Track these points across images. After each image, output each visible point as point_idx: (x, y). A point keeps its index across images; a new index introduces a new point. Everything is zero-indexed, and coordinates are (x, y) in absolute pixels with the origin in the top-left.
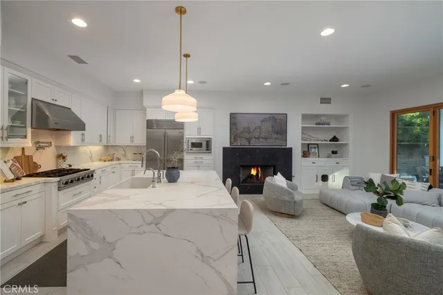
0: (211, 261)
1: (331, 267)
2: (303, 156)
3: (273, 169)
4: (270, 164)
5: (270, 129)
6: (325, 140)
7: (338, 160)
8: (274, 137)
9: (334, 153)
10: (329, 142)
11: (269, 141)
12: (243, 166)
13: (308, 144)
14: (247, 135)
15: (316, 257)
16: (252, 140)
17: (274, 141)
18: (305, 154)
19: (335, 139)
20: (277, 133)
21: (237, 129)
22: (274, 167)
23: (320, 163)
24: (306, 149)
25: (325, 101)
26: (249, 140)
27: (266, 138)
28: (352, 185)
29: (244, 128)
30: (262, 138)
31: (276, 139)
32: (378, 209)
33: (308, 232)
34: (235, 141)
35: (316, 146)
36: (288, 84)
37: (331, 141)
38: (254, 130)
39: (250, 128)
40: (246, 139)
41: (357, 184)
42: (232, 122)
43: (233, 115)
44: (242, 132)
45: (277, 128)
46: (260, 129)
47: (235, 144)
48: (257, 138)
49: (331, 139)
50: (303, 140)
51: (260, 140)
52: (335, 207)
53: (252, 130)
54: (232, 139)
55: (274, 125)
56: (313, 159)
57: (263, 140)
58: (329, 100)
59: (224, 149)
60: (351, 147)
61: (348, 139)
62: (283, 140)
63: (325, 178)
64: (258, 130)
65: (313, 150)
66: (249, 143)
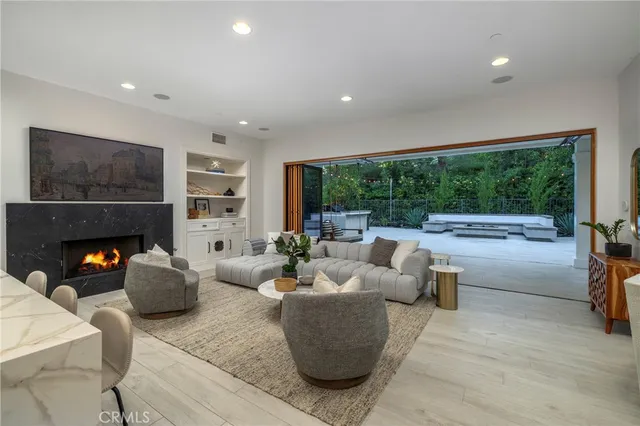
1: (254, 366)
2: (189, 218)
5: (132, 171)
6: (218, 194)
7: (234, 219)
9: (229, 210)
10: (223, 197)
11: (131, 191)
12: (69, 242)
13: (196, 200)
14: (80, 180)
15: (232, 361)
16: (92, 189)
17: (140, 191)
18: (192, 214)
19: (230, 192)
20: (147, 179)
21: (51, 164)
22: (141, 238)
23: (211, 226)
24: (192, 207)
25: (219, 139)
26: (84, 190)
27: (124, 188)
28: (254, 250)
29: (71, 164)
30: (114, 185)
31: (143, 189)
32: (289, 271)
33: (212, 328)
34: (47, 191)
35: (206, 202)
36: (167, 98)
37: (225, 194)
38: (96, 171)
39: (86, 166)
40: (78, 186)
41: (259, 248)
42: (35, 149)
43: (39, 132)
44: (65, 173)
45: (146, 171)
46: (111, 170)
47: (46, 196)
48: (105, 186)
49: (225, 192)
50: (188, 192)
51: (112, 190)
52: (237, 282)
53: (91, 169)
54: (37, 186)
55: (139, 165)
56: (203, 220)
57: (118, 190)
58: (224, 138)
59: (11, 208)
60: (246, 203)
61: (244, 193)
62: (157, 191)
63: (219, 246)
64: (107, 172)
65: (202, 207)
66: (86, 195)
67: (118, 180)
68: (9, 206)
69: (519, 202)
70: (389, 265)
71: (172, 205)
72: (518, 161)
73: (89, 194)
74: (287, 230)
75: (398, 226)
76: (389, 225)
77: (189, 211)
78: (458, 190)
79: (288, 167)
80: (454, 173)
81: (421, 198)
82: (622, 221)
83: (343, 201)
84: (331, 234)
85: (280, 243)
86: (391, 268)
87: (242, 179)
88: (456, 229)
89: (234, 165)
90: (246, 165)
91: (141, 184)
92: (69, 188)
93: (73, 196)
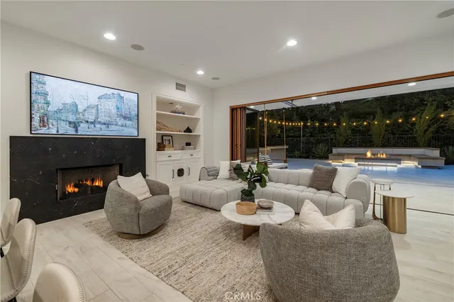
2: (158, 150)
5: (114, 111)
6: (180, 131)
7: (191, 152)
8: (120, 123)
9: (188, 144)
10: (183, 133)
11: (113, 127)
12: (62, 169)
13: (163, 136)
14: (72, 118)
16: (82, 125)
18: (161, 147)
19: (188, 130)
20: (125, 118)
21: (48, 103)
22: (121, 166)
23: (176, 157)
26: (75, 125)
27: (107, 124)
28: (209, 176)
29: (64, 104)
30: (99, 123)
31: (123, 126)
32: (247, 195)
33: (183, 249)
34: (44, 126)
35: (170, 138)
36: (141, 49)
37: (185, 132)
38: (85, 110)
39: (77, 106)
40: (70, 123)
41: (213, 174)
42: (34, 90)
43: (37, 76)
44: (59, 111)
45: (125, 111)
46: (98, 110)
47: (44, 131)
48: (92, 123)
49: (185, 129)
50: (157, 129)
51: (98, 126)
52: (198, 201)
53: (81, 108)
54: (36, 122)
55: (119, 106)
56: (168, 152)
57: (103, 127)
58: (184, 86)
59: (14, 140)
60: (202, 139)
61: (199, 130)
62: (133, 127)
63: (181, 172)
64: (94, 111)
65: (167, 142)
66: (77, 131)
67: (102, 119)
68: (12, 138)
69: (403, 138)
71: (145, 139)
72: (400, 107)
73: (79, 129)
75: (307, 157)
76: (300, 157)
77: (158, 144)
79: (233, 110)
81: (324, 136)
86: (333, 192)
87: (197, 120)
88: (357, 159)
89: (192, 108)
90: (201, 109)
91: (121, 121)
92: (63, 124)
93: (66, 130)
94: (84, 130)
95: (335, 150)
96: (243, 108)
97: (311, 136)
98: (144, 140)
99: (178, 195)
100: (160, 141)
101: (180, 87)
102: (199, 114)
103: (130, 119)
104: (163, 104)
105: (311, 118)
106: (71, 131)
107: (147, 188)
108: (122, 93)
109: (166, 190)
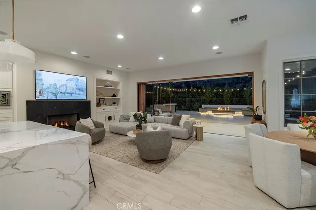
0: (70, 176)
2: (97, 106)
3: (76, 116)
4: (75, 112)
5: (74, 87)
6: (109, 96)
7: (116, 107)
9: (114, 103)
10: (111, 97)
11: (73, 95)
12: (49, 116)
13: (99, 99)
14: (54, 91)
15: (118, 157)
16: (59, 94)
17: (77, 95)
18: (98, 105)
19: (114, 95)
20: (80, 90)
21: (43, 84)
22: (78, 115)
23: (108, 110)
27: (71, 94)
28: (124, 120)
29: (50, 84)
30: (67, 93)
31: (79, 94)
32: (139, 127)
34: (41, 95)
35: (103, 99)
36: (89, 57)
38: (60, 87)
39: (56, 85)
40: (53, 93)
41: (126, 119)
42: (36, 78)
43: (38, 72)
44: (48, 88)
45: (80, 87)
46: (66, 86)
47: (41, 98)
48: (63, 93)
49: (112, 95)
50: (97, 95)
51: (66, 94)
52: (118, 132)
53: (58, 86)
54: (38, 94)
55: (77, 84)
56: (102, 107)
57: (69, 95)
58: (111, 72)
59: (28, 102)
60: (121, 100)
61: (120, 95)
62: (84, 95)
63: (110, 118)
64: (64, 87)
65: (102, 102)
66: (56, 97)
67: (69, 91)
68: (27, 102)
70: (178, 125)
74: (138, 111)
75: (189, 110)
76: (185, 110)
77: (97, 103)
78: (216, 94)
79: (139, 85)
80: (215, 86)
81: (200, 97)
82: (258, 107)
83: (165, 99)
84: (158, 113)
85: (135, 116)
87: (119, 90)
88: (213, 112)
89: (116, 84)
90: (121, 84)
91: (78, 92)
92: (50, 94)
93: (51, 97)
94: (60, 97)
95: (203, 106)
96: (144, 84)
97: (192, 97)
98: (90, 101)
99: (108, 130)
100: (98, 102)
101: (109, 72)
102: (120, 87)
103: (82, 91)
104: (99, 82)
105: (192, 86)
106: (54, 98)
107: (93, 125)
108: (78, 78)
109: (102, 126)
